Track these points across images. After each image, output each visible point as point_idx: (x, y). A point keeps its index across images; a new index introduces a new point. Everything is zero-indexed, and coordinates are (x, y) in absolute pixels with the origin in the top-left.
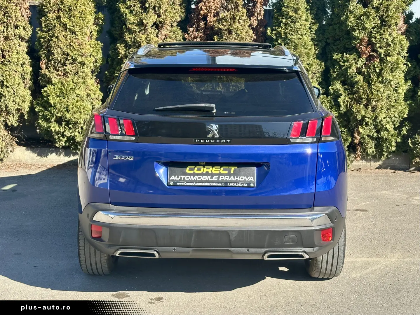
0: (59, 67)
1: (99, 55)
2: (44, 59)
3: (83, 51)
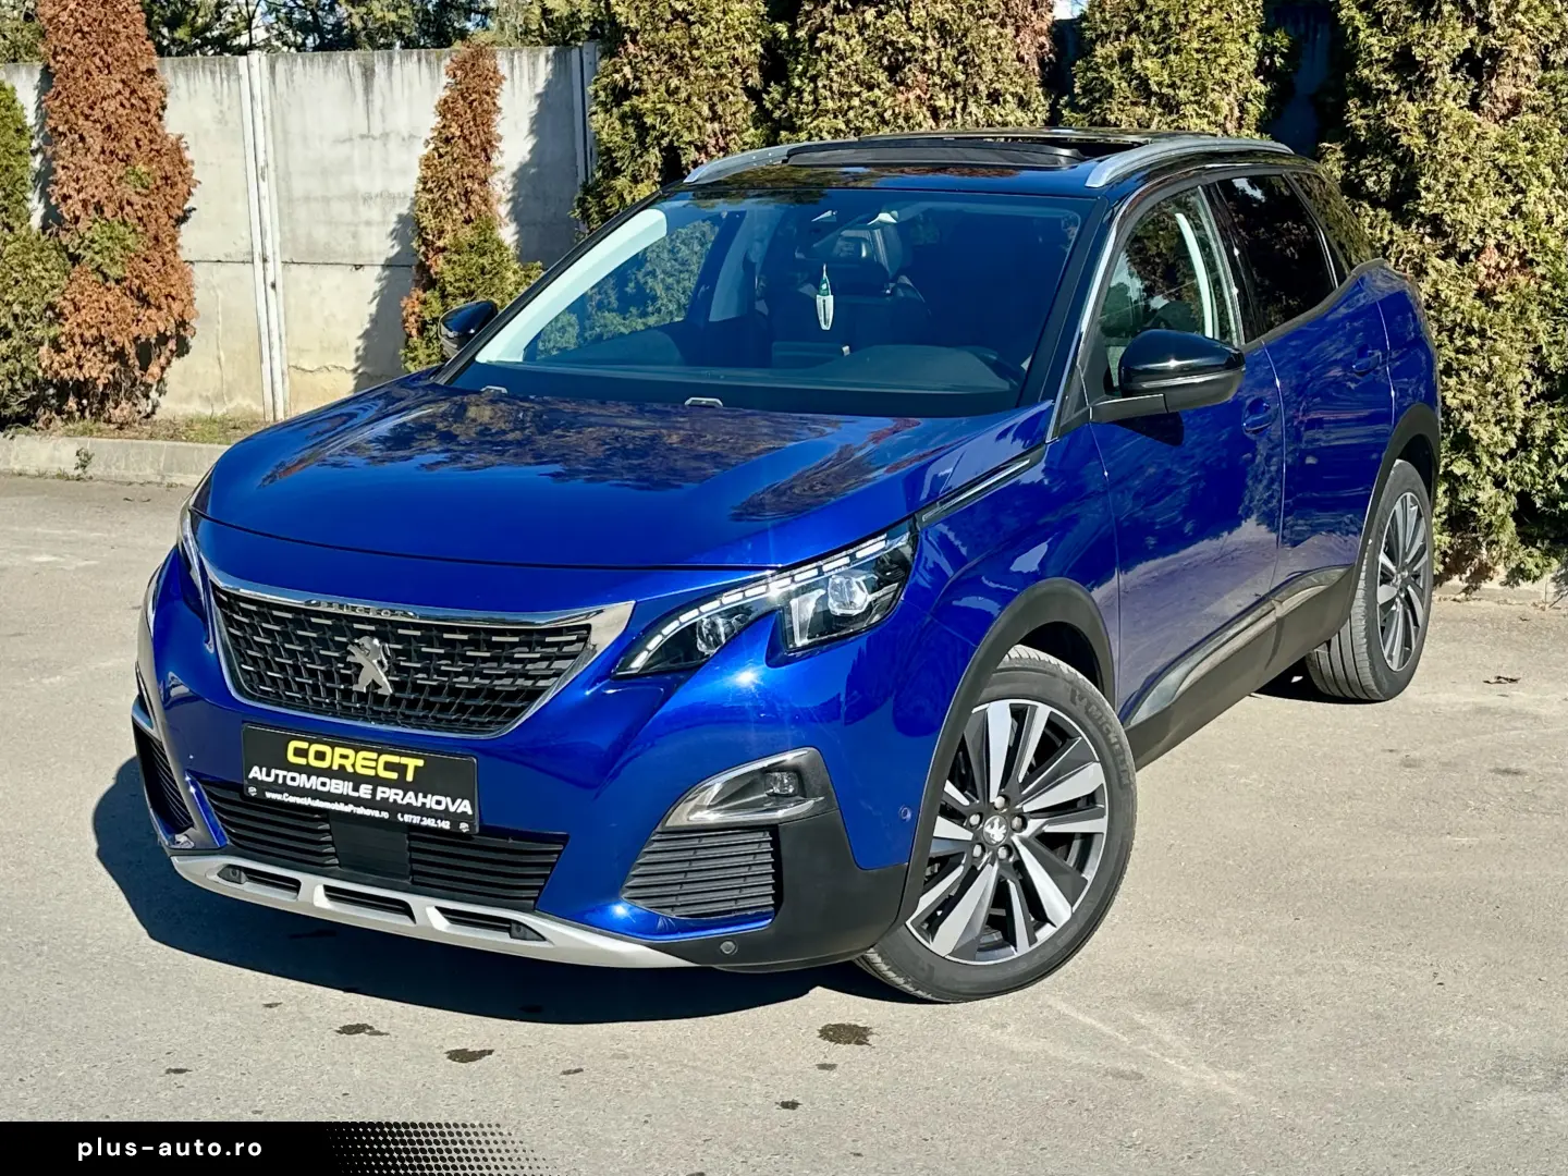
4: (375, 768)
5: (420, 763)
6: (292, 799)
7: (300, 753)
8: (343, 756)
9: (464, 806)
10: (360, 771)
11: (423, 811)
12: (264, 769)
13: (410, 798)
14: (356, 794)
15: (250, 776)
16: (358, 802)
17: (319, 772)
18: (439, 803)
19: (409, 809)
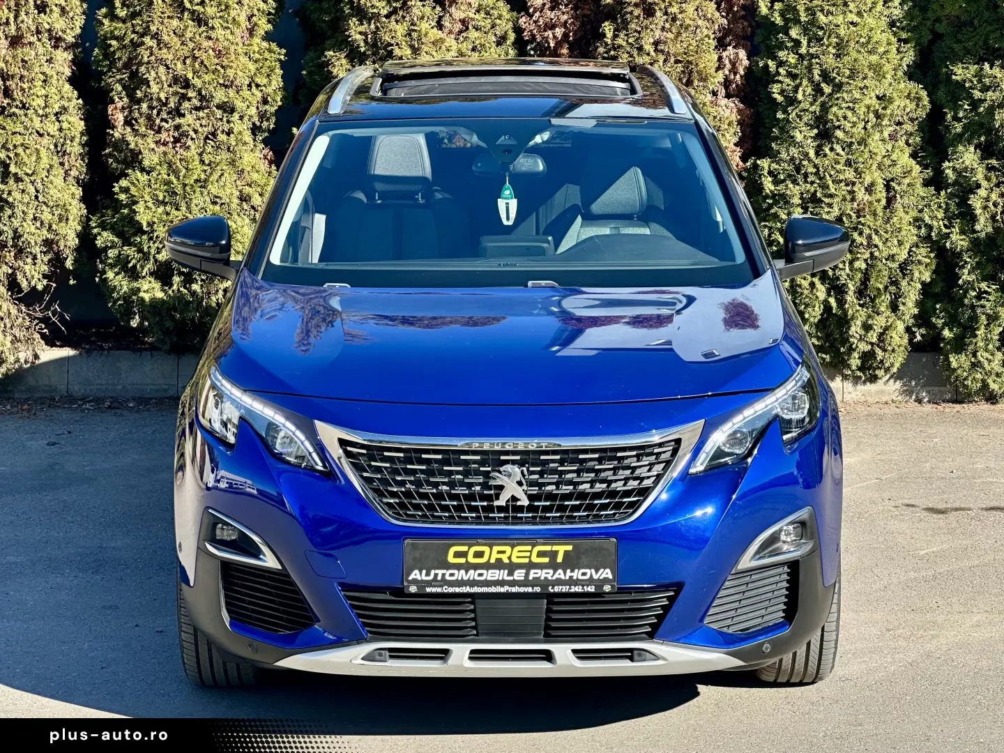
0: (162, 120)
1: (274, 82)
2: (121, 98)
3: (230, 72)
4: (530, 557)
5: (570, 548)
6: (451, 590)
7: (457, 555)
8: (499, 552)
9: (607, 573)
10: (515, 560)
11: (572, 582)
12: (424, 572)
13: (560, 574)
14: (511, 578)
15: (410, 578)
16: (513, 583)
17: (476, 567)
18: (584, 574)
19: (559, 582)
